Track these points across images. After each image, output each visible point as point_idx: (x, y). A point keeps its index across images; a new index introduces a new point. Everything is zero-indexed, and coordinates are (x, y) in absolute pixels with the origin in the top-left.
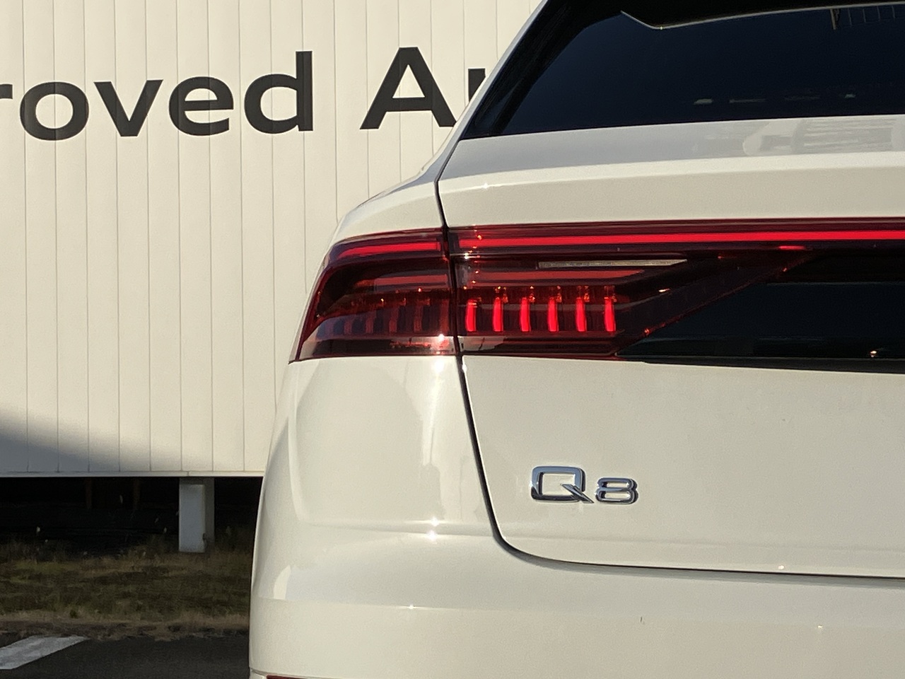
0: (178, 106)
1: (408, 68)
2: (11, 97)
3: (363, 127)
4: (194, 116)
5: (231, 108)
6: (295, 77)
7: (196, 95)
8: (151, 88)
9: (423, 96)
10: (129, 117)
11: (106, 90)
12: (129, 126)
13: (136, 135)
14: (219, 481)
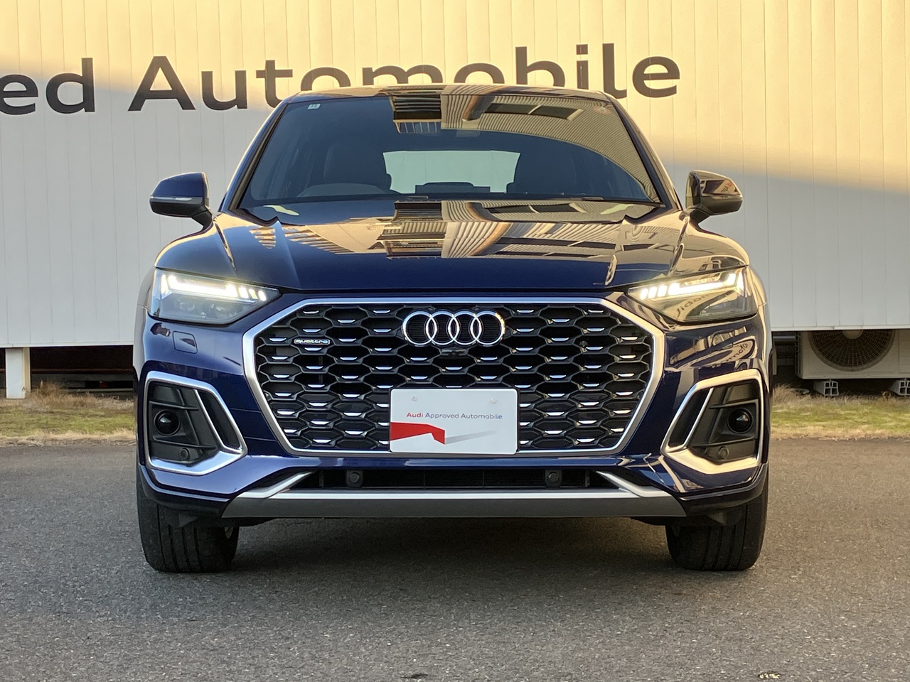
1: (160, 69)
3: (129, 110)
4: (10, 102)
5: (36, 95)
7: (9, 87)
9: (171, 89)
14: (32, 349)
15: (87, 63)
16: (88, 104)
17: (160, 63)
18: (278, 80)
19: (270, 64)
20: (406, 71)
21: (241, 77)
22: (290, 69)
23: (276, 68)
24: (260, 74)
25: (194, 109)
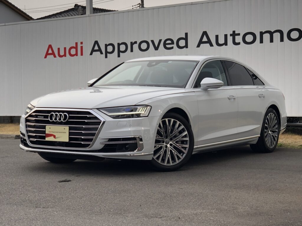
0: (165, 44)
2: (137, 43)
4: (168, 46)
5: (174, 44)
6: (185, 37)
7: (168, 42)
8: (160, 41)
9: (207, 40)
10: (156, 46)
11: (153, 41)
12: (156, 48)
13: (157, 50)
15: (186, 34)
16: (186, 46)
17: (205, 33)
18: (236, 37)
19: (234, 32)
20: (272, 31)
21: (226, 36)
22: (239, 33)
23: (236, 33)
24: (231, 35)
25: (213, 46)
